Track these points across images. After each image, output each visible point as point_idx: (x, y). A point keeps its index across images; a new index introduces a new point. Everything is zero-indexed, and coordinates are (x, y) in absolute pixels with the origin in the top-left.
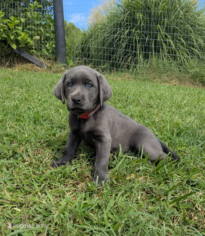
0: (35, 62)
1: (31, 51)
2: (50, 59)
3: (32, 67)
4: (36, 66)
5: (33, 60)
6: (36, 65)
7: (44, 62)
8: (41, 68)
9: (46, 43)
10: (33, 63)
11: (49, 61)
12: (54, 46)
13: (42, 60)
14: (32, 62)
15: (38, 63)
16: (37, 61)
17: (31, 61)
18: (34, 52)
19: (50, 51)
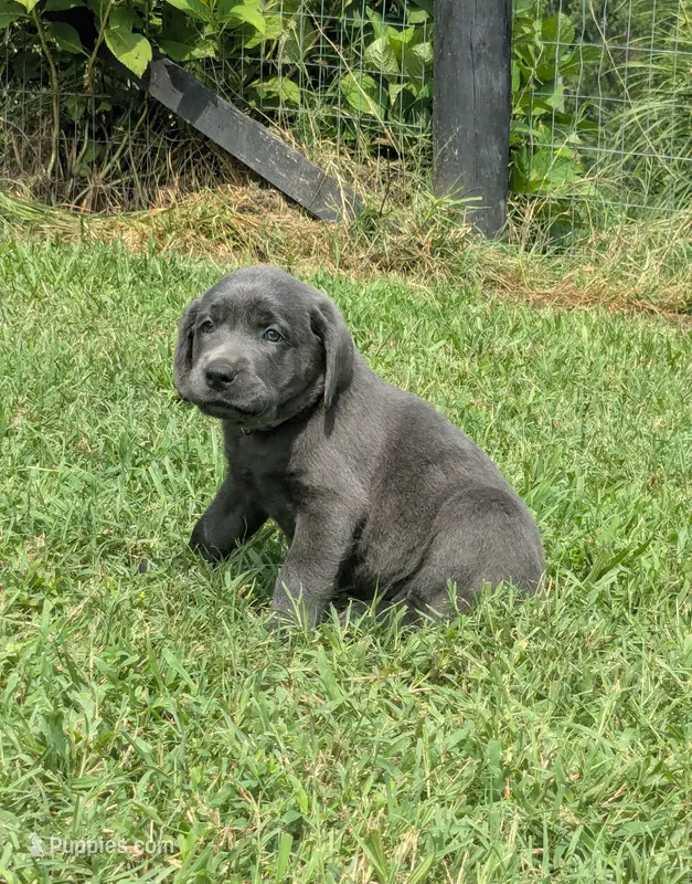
0: (279, 176)
1: (263, 87)
2: (389, 153)
3: (251, 210)
4: (284, 205)
5: (265, 160)
6: (279, 200)
7: (348, 175)
8: (315, 218)
9: (369, 28)
10: (264, 184)
11: (380, 165)
12: (424, 50)
13: (331, 159)
14: (256, 177)
15: (298, 185)
16: (291, 166)
17: (252, 166)
18: (283, 97)
19: (395, 90)
